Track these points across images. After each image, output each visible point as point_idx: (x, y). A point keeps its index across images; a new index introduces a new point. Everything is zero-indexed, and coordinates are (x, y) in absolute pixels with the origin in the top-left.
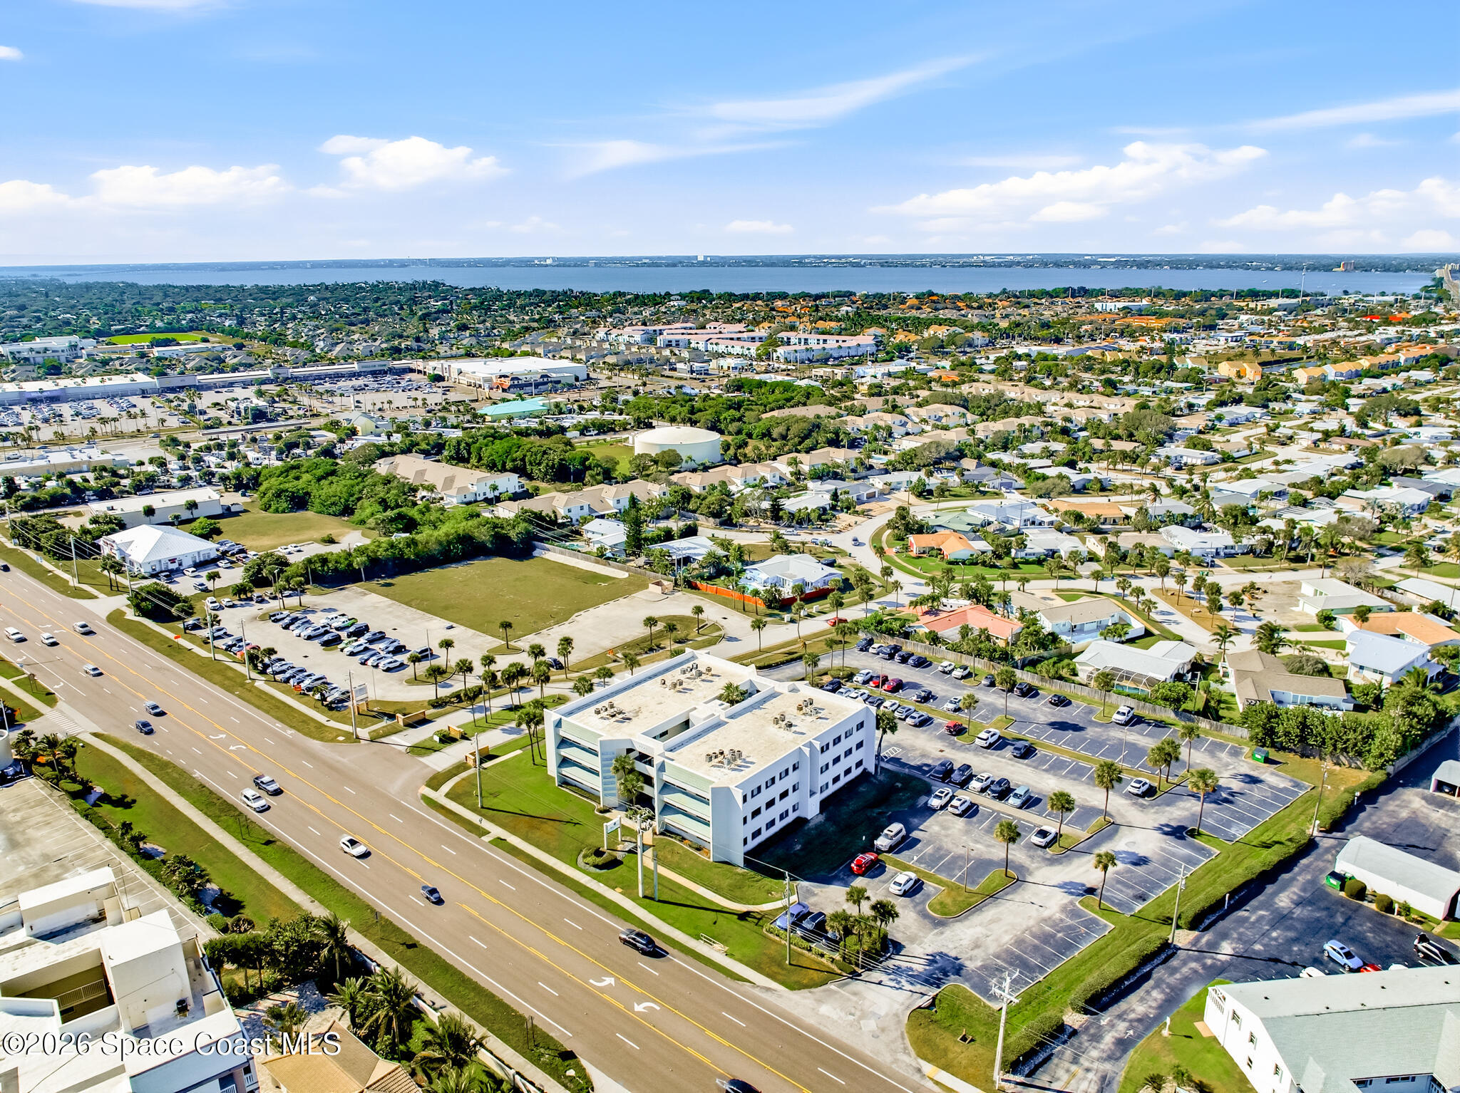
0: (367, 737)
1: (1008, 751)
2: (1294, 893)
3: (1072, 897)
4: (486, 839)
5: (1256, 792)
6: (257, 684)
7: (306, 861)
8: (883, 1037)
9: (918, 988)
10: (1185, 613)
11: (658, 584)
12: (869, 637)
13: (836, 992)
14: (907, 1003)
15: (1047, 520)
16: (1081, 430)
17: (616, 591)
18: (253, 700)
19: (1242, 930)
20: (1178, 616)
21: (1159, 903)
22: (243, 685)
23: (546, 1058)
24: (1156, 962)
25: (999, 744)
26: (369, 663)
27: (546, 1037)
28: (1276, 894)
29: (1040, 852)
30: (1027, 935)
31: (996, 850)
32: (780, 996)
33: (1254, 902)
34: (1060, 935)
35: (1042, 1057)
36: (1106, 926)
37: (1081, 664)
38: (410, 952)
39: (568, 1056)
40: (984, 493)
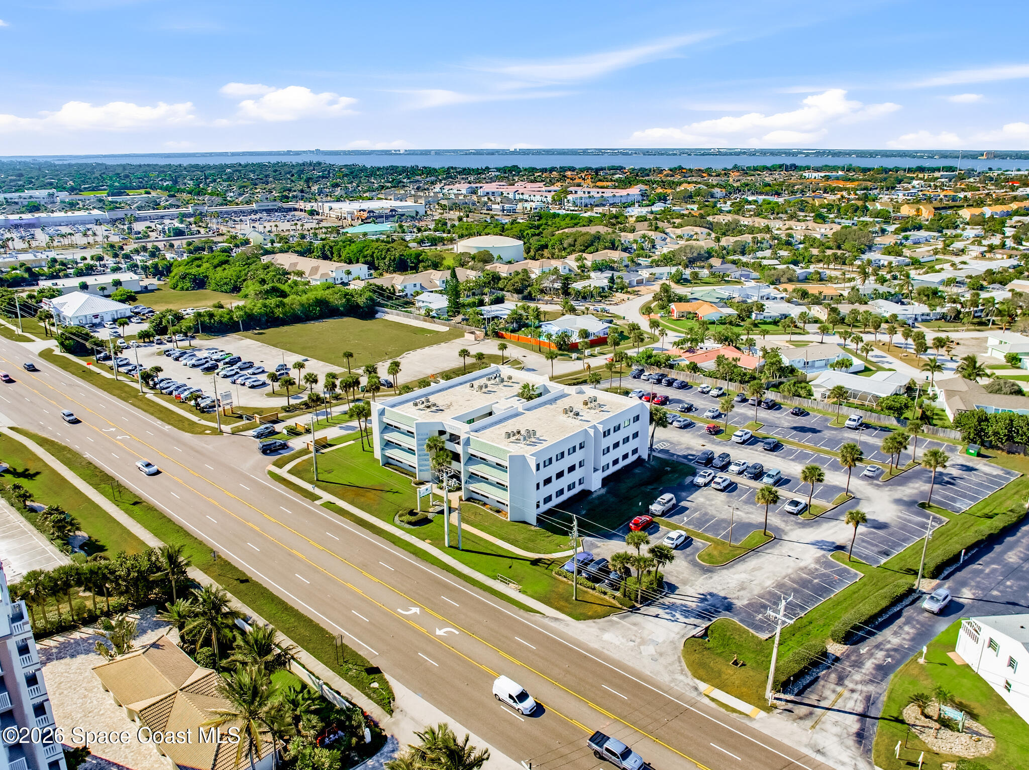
0: (230, 431)
1: (760, 446)
2: (1021, 552)
3: (823, 552)
4: (318, 502)
5: (972, 477)
6: (147, 396)
7: (165, 517)
8: (662, 660)
9: (692, 620)
10: (895, 356)
11: (472, 333)
12: (640, 368)
13: (618, 623)
14: (682, 632)
15: (779, 296)
16: (800, 243)
17: (437, 339)
18: (142, 406)
19: (978, 579)
20: (890, 358)
21: (901, 558)
22: (136, 397)
23: (353, 673)
24: (904, 603)
25: (751, 441)
26: (239, 381)
27: (355, 655)
28: (1005, 552)
29: (792, 518)
30: (786, 580)
31: (755, 515)
32: (567, 625)
33: (986, 558)
34: (816, 581)
35: (808, 679)
36: (856, 574)
37: (817, 386)
38: (243, 586)
39: (374, 671)
40: (728, 282)
